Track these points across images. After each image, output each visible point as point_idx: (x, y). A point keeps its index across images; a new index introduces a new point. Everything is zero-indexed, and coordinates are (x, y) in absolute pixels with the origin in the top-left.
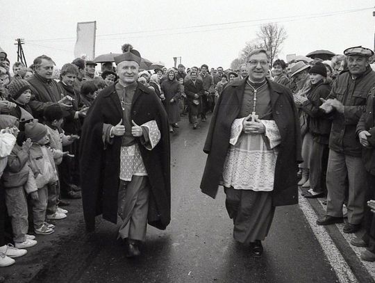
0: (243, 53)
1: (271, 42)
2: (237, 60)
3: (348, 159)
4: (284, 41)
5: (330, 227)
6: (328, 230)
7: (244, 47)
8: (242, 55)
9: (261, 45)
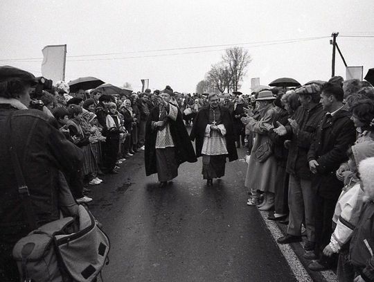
0: (209, 75)
1: (236, 65)
2: (202, 82)
3: (302, 183)
4: (249, 64)
5: (294, 244)
6: (293, 247)
7: (210, 70)
8: (208, 77)
9: (226, 68)
